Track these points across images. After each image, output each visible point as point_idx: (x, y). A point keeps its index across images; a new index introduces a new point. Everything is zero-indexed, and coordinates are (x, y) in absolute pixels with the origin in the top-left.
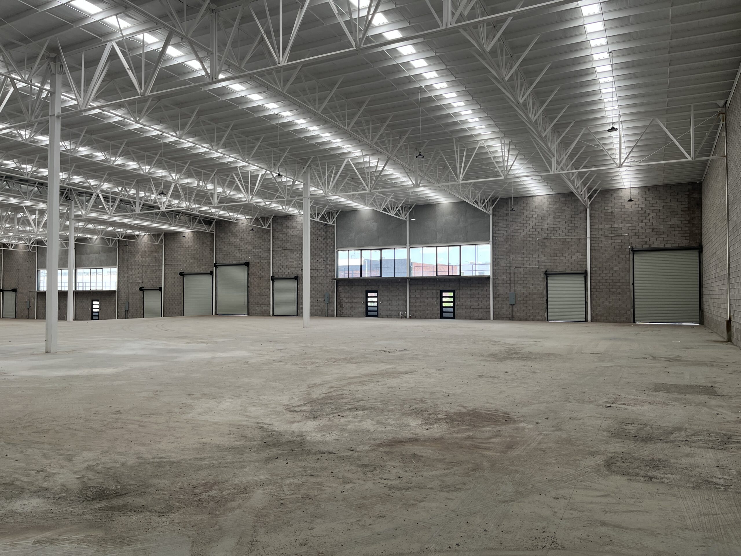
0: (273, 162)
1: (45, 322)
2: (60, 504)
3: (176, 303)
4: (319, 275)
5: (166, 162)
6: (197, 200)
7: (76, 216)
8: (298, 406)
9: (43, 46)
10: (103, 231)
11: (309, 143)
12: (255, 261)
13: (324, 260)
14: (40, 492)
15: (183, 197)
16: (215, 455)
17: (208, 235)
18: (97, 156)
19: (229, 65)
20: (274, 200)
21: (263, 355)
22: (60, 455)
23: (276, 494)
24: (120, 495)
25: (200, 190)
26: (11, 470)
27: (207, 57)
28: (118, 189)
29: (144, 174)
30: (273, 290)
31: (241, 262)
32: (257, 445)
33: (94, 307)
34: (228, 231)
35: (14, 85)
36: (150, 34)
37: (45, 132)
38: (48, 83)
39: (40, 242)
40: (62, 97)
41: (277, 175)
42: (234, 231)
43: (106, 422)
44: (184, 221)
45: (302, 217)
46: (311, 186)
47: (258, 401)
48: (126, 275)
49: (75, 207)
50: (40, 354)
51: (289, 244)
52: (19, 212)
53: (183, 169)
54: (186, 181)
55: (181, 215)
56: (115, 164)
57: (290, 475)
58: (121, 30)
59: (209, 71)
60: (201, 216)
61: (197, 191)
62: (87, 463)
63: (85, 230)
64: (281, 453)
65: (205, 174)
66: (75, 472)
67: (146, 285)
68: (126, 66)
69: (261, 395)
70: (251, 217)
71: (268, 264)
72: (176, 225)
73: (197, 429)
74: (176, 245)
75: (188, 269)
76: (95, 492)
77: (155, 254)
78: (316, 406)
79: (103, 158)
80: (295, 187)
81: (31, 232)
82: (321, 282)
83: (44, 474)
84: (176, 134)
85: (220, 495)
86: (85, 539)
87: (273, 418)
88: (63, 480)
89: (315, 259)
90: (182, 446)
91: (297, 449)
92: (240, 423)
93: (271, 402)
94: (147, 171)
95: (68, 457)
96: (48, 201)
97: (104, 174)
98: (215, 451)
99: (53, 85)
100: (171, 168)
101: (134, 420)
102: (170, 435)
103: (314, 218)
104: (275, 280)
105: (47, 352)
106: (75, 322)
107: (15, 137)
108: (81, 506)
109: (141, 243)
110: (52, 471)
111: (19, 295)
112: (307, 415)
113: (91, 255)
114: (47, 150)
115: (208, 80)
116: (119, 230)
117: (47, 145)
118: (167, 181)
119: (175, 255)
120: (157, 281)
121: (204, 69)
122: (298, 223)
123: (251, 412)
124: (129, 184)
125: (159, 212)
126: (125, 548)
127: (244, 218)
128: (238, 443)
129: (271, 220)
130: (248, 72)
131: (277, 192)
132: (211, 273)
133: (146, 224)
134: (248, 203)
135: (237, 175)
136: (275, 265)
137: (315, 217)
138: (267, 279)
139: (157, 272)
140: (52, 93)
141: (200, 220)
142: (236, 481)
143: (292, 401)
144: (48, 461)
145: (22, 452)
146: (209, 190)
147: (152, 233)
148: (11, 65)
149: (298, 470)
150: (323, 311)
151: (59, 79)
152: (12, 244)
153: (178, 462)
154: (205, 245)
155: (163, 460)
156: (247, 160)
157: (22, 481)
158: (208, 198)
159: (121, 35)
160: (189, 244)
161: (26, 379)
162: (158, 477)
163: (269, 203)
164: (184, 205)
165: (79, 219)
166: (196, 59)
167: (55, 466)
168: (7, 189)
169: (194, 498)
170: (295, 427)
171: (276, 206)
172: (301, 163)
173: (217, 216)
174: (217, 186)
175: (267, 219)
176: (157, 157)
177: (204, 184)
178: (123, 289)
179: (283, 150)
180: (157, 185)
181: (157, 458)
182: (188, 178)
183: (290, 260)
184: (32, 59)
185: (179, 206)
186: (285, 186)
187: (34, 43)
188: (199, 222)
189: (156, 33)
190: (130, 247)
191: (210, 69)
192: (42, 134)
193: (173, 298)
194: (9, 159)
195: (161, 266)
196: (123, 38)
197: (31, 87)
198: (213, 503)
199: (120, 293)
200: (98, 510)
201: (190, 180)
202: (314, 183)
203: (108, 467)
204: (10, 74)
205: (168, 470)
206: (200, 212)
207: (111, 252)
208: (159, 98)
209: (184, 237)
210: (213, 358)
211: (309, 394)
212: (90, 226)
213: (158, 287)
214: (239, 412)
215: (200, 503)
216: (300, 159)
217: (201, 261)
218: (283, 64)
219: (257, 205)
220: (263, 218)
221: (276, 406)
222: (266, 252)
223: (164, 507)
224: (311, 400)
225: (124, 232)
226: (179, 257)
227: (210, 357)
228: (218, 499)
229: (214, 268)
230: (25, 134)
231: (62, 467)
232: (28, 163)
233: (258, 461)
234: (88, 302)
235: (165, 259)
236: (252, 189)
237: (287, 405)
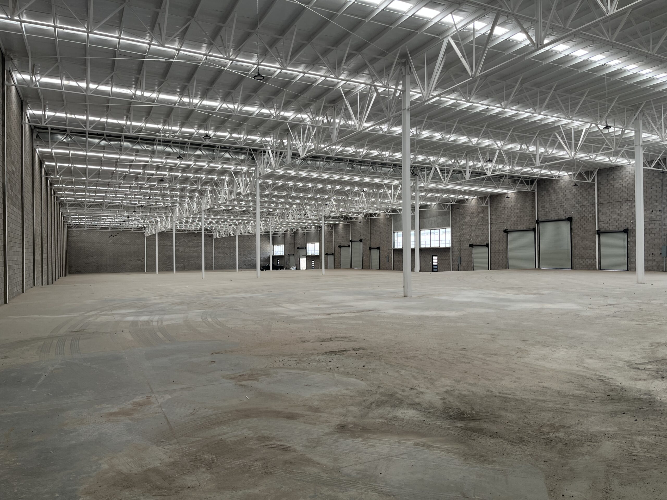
0: (599, 114)
1: (402, 272)
2: (430, 418)
3: (501, 257)
4: (654, 227)
5: (492, 132)
6: (520, 163)
7: (420, 187)
8: (642, 364)
9: (396, 55)
10: (440, 198)
11: (641, 87)
12: (578, 216)
13: (660, 211)
14: (414, 405)
15: (506, 161)
16: (556, 399)
17: (530, 194)
18: (435, 136)
19: (553, 28)
20: (600, 153)
21: (594, 309)
22: (425, 378)
23: (627, 449)
24: (476, 419)
25: (523, 153)
26: (392, 385)
27: (530, 27)
28: (452, 162)
29: (473, 145)
30: (599, 244)
31: (564, 217)
32: (599, 397)
33: (434, 261)
34: (550, 189)
35: (376, 90)
36: (480, 21)
37: (398, 123)
38: (400, 84)
39: (394, 211)
40: (411, 93)
41: (605, 127)
42: (556, 188)
43: (456, 356)
44: (508, 183)
45: (633, 166)
46: (644, 132)
47: (595, 354)
48: (458, 234)
49: (419, 180)
50: (400, 297)
51: (617, 196)
52: (380, 189)
53: (506, 136)
54: (509, 146)
55: (505, 178)
56: (449, 140)
57: (641, 433)
58: (455, 25)
59: (534, 39)
60: (523, 177)
61: (520, 154)
62: (446, 388)
63: (426, 199)
64: (628, 409)
65: (527, 137)
66: (438, 394)
67: (474, 242)
68: (460, 55)
69: (597, 349)
70: (573, 173)
71: (593, 219)
72: (501, 187)
73: (535, 373)
74: (500, 205)
75: (512, 227)
76: (455, 413)
77: (482, 215)
78: (663, 366)
79: (440, 137)
80: (624, 137)
81: (389, 204)
82: (656, 235)
83: (415, 391)
84: (501, 105)
85: (567, 438)
86: (452, 450)
87: (615, 373)
88: (430, 399)
89: (649, 210)
90: (523, 386)
91: (645, 408)
92: (578, 373)
93: (610, 357)
94: (475, 142)
95: (431, 381)
96: (403, 178)
97: (441, 151)
98: (557, 397)
99: (404, 85)
100: (496, 137)
101: (478, 358)
102: (511, 375)
103: (647, 167)
104: (600, 234)
105: (405, 296)
106: (421, 273)
107: (378, 131)
108: (445, 422)
109: (470, 206)
110: (420, 390)
111: (382, 252)
112: (654, 374)
113: (431, 219)
114: (401, 137)
115: (533, 48)
116: (452, 196)
117: (400, 134)
118: (493, 149)
119: (499, 215)
120: (484, 238)
121: (529, 38)
122: (627, 173)
123: (588, 364)
124: (460, 156)
125: (485, 177)
126: (486, 465)
127: (566, 174)
128: (579, 392)
129: (596, 173)
130: (574, 30)
131: (602, 144)
132: (534, 230)
133: (473, 189)
134: (571, 159)
135: (560, 133)
136: (601, 218)
137: (648, 165)
138: (591, 233)
139: (484, 231)
140: (404, 91)
141: (522, 181)
142: (582, 428)
143: (633, 358)
144: (416, 382)
145: (397, 372)
146: (532, 151)
147: (479, 197)
148: (374, 76)
149: (649, 429)
150: (659, 265)
151: (408, 78)
152: (376, 214)
153: (522, 400)
154: (527, 204)
155: (508, 396)
156: (571, 117)
157: (400, 395)
158: (530, 159)
159: (455, 29)
160: (512, 204)
161: (393, 316)
162: (506, 410)
163: (594, 156)
164: (508, 168)
165: (422, 189)
166: (520, 32)
167: (422, 386)
168: (372, 172)
169: (541, 435)
170: (640, 385)
171: (602, 159)
172: (632, 110)
173: (539, 175)
174: (539, 147)
175: (592, 172)
176: (484, 129)
177: (526, 147)
178: (456, 246)
179: (611, 101)
180: (484, 154)
181: (503, 394)
182: (511, 143)
183: (619, 212)
184: (389, 67)
185: (503, 170)
186: (613, 136)
187: (390, 54)
188: (522, 183)
189: (484, 19)
190: (461, 210)
191: (534, 37)
192: (396, 126)
193: (498, 253)
194: (374, 149)
195: (487, 225)
196: (457, 31)
197: (388, 90)
198: (561, 444)
199: (454, 249)
200: (460, 428)
201: (513, 145)
202: (647, 129)
203: (463, 394)
204: (374, 83)
205: (514, 406)
206: (522, 173)
207: (445, 215)
208: (486, 76)
209: (508, 197)
210: (542, 309)
211: (653, 352)
212: (430, 195)
213: (485, 243)
214: (576, 362)
215: (548, 442)
216: (630, 107)
217: (523, 218)
218: (612, 13)
219: (580, 160)
220: (586, 173)
221: (616, 361)
222: (590, 206)
223: (514, 437)
224: (656, 359)
225: (456, 197)
226: (503, 216)
227: (539, 307)
228: (566, 442)
229: (536, 224)
230: (385, 127)
231: (428, 388)
232: (386, 151)
233: (603, 413)
234: (429, 257)
235: (490, 219)
236: (576, 145)
237: (629, 362)
